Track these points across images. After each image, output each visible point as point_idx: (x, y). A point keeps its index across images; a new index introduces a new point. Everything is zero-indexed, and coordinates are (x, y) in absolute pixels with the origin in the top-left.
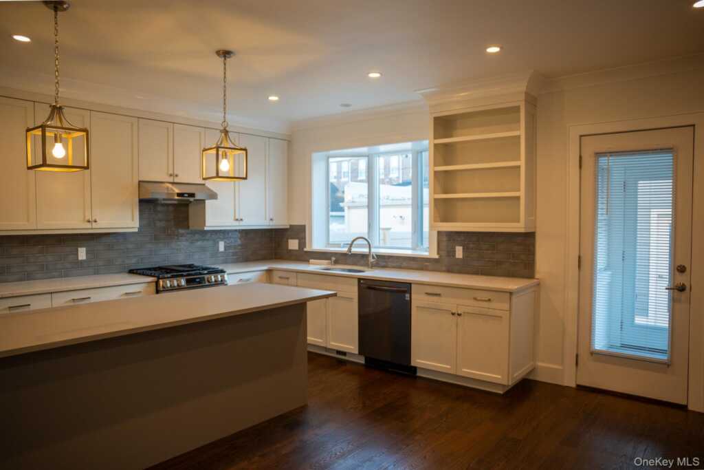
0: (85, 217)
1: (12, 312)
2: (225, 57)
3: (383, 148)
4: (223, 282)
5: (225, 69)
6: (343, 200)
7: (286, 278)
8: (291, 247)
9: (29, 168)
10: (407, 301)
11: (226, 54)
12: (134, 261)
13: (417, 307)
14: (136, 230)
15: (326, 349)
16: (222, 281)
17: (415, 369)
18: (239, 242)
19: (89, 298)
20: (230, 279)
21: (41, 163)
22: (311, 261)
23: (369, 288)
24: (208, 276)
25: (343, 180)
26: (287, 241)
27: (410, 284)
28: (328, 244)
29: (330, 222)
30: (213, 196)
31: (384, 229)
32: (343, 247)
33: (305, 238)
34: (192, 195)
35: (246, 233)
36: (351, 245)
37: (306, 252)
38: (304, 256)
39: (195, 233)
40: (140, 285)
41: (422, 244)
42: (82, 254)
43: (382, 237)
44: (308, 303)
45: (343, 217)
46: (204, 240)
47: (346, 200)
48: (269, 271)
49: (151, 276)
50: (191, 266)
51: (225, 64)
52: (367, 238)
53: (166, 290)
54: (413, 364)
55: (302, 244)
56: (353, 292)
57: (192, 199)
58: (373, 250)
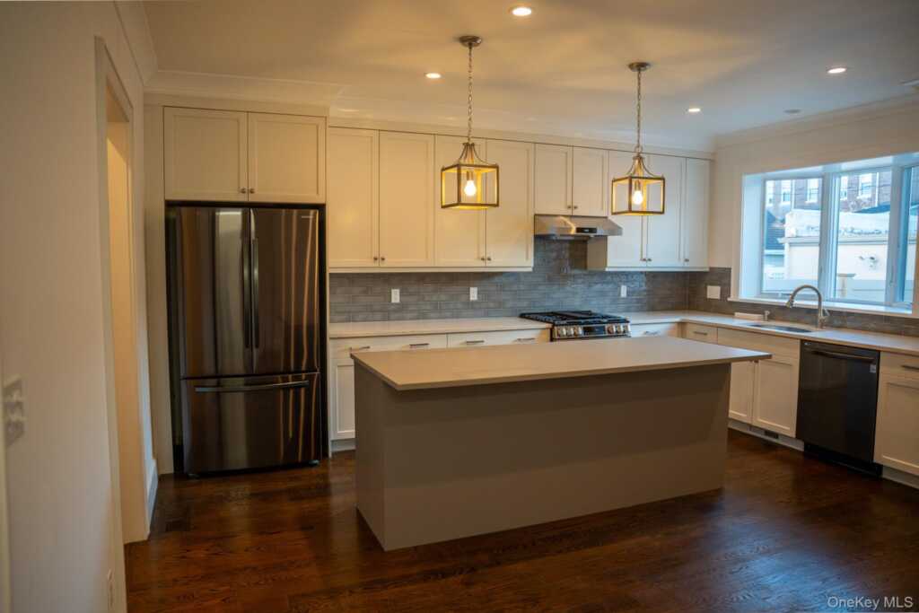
0: (478, 253)
1: (413, 349)
2: (639, 70)
3: (845, 166)
4: (625, 334)
5: (639, 84)
6: (782, 234)
7: (702, 334)
8: (710, 295)
9: (443, 207)
10: (872, 374)
11: (640, 66)
12: (525, 304)
13: (888, 383)
14: (530, 270)
15: (751, 427)
16: (624, 332)
17: (880, 467)
18: (644, 288)
19: (482, 342)
20: (635, 331)
21: (456, 202)
22: (737, 314)
23: (817, 353)
24: (609, 325)
25: (783, 204)
26: (706, 288)
27: (879, 352)
28: (761, 293)
29: (765, 262)
30: (616, 230)
31: (841, 275)
32: (781, 298)
33: (729, 285)
34: (592, 230)
35: (653, 277)
36: (793, 296)
37: (732, 303)
38: (726, 307)
39: (593, 274)
40: (535, 330)
41: (903, 299)
42: (474, 294)
43: (839, 286)
44: (733, 364)
45: (782, 256)
46: (604, 283)
47: (787, 235)
48: (682, 324)
49: (545, 321)
50: (589, 313)
51: (639, 79)
52: (816, 287)
53: (562, 338)
54: (876, 460)
55: (726, 291)
56: (793, 356)
57: (592, 235)
58: (824, 304)
